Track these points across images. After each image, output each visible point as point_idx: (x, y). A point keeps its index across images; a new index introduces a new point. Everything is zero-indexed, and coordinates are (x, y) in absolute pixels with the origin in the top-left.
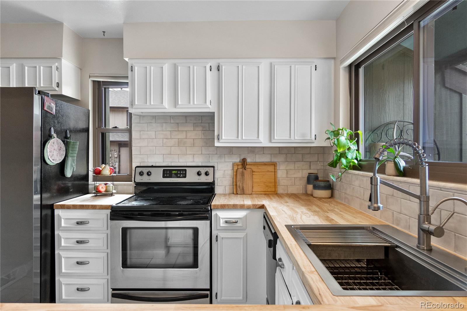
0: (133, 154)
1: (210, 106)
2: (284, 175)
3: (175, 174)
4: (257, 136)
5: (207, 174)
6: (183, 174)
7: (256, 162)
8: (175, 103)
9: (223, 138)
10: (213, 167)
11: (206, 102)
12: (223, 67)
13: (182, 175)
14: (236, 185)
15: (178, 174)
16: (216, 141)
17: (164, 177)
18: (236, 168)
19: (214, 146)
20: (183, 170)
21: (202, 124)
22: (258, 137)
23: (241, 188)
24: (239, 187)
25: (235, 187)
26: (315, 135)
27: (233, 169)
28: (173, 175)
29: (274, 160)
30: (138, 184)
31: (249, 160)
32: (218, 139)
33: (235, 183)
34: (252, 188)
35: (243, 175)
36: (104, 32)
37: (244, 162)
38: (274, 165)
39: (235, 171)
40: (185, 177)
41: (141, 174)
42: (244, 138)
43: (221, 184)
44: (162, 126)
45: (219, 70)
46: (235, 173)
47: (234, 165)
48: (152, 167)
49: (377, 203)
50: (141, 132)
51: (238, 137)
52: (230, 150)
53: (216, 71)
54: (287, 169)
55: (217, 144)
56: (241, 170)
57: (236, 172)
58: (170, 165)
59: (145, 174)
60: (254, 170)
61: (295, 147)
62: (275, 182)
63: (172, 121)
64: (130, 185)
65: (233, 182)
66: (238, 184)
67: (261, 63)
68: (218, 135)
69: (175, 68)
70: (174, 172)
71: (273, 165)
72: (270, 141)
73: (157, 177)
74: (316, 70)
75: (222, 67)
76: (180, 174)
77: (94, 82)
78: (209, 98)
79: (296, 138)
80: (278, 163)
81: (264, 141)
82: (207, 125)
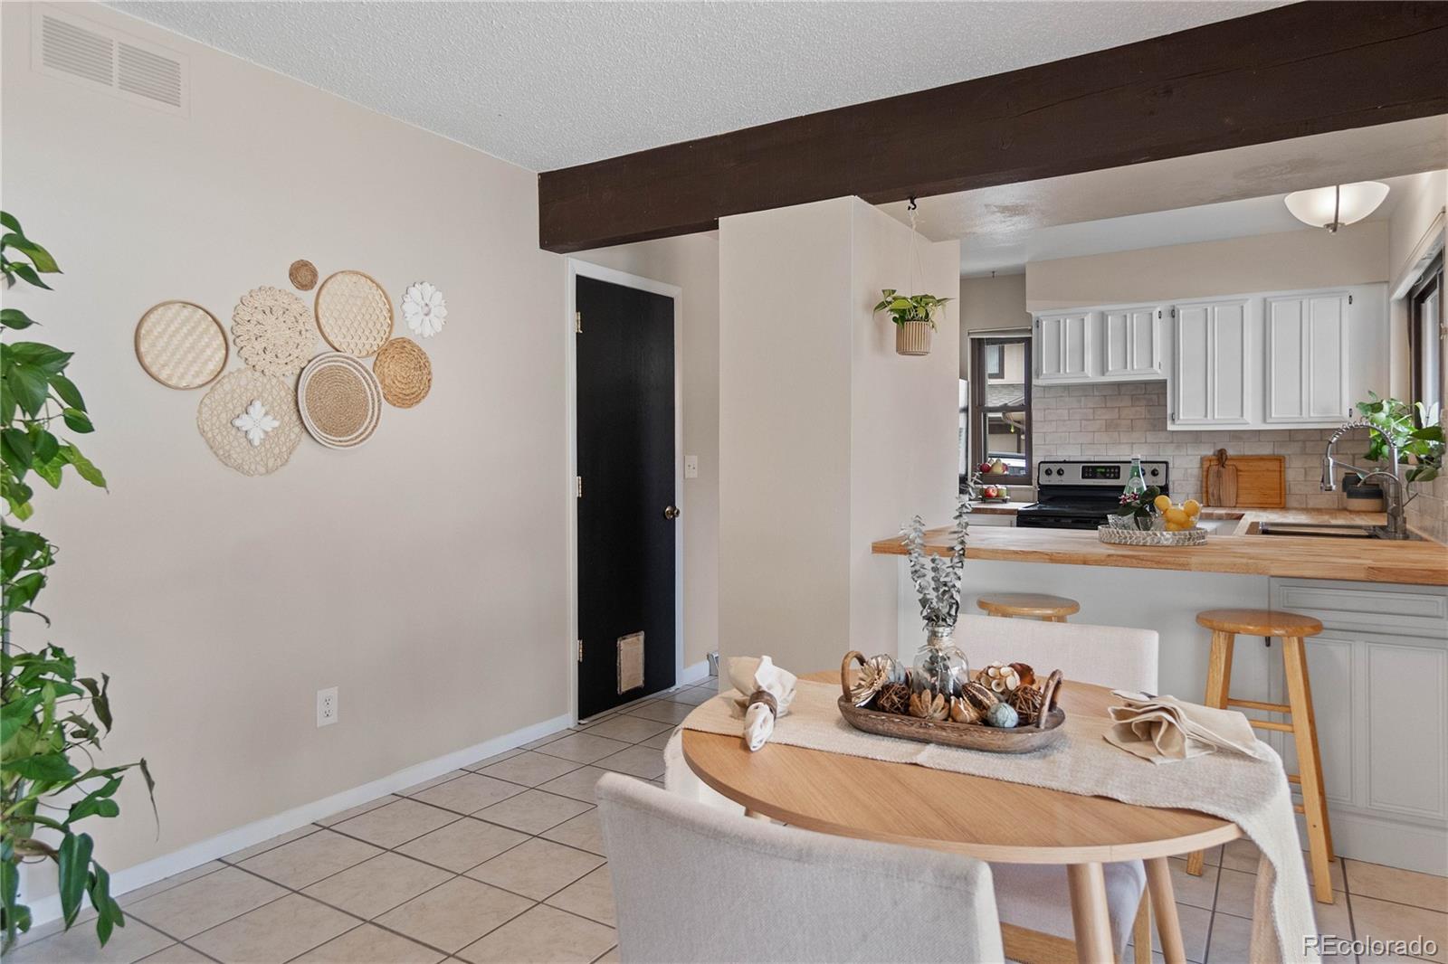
0: (1033, 443)
1: (1159, 371)
2: (1301, 478)
3: (1101, 472)
4: (1240, 413)
5: (1154, 473)
6: (1114, 473)
7: (1244, 456)
8: (1103, 369)
9: (1181, 417)
10: (1166, 463)
11: (1152, 366)
12: (1181, 312)
13: (1112, 475)
14: (1207, 492)
15: (1106, 472)
16: (1169, 422)
17: (1083, 477)
18: (1206, 465)
19: (1166, 430)
20: (1114, 467)
21: (1147, 396)
22: (1242, 415)
23: (1216, 497)
24: (1213, 496)
25: (1204, 495)
26: (1350, 410)
27: (1201, 467)
28: (1098, 475)
29: (1282, 452)
30: (1044, 489)
31: (1230, 452)
32: (1173, 420)
33: (1204, 489)
34: (1237, 496)
35: (1219, 475)
36: (993, 272)
37: (1221, 456)
38: (1280, 460)
39: (1205, 469)
40: (1118, 478)
41: (1048, 472)
42: (1216, 417)
43: (1180, 491)
44: (1080, 401)
45: (1174, 317)
46: (1205, 473)
47: (1203, 459)
48: (1065, 462)
49: (1329, 483)
50: (1047, 411)
51: (1206, 416)
52: (1196, 437)
53: (1170, 319)
54: (1306, 466)
55: (1170, 427)
56: (1215, 468)
57: (1207, 471)
58: (1092, 460)
59: (1055, 473)
60: (1239, 468)
61: (1321, 430)
62: (1281, 487)
63: (1096, 393)
64: (1030, 490)
65: (1202, 487)
66: (1210, 490)
67: (1247, 300)
68: (1173, 414)
69: (1103, 318)
70: (1099, 470)
71: (1277, 459)
72: (1264, 421)
73: (1074, 478)
74: (1350, 303)
75: (1179, 311)
76: (1110, 473)
77: (972, 339)
78: (1157, 358)
79: (1312, 415)
80: (1287, 457)
81: (1252, 421)
82: (1155, 397)
